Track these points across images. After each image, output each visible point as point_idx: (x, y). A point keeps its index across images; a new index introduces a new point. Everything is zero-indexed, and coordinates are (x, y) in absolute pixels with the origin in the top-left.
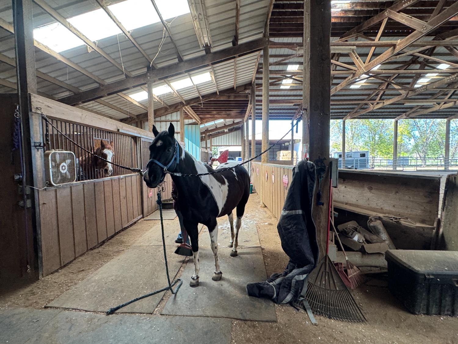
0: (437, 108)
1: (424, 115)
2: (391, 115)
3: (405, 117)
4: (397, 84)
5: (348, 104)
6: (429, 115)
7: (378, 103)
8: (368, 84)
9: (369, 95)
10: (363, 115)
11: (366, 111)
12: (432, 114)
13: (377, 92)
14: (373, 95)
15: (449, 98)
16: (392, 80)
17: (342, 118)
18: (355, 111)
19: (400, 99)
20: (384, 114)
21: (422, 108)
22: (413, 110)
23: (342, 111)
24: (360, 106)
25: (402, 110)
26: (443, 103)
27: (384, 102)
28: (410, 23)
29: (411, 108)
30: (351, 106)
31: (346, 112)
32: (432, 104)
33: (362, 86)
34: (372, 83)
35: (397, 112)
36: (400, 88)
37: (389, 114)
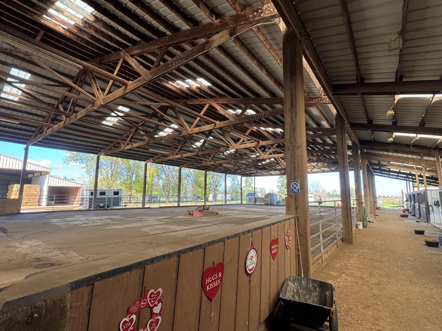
0: (171, 157)
1: (164, 162)
2: (141, 158)
3: (152, 161)
4: (143, 131)
5: (101, 140)
6: (167, 162)
7: (128, 144)
8: (119, 124)
9: (121, 135)
10: (115, 153)
11: (118, 149)
12: (169, 161)
13: (128, 133)
14: (125, 136)
15: (179, 151)
16: (140, 126)
17: (97, 154)
18: (109, 147)
19: (144, 144)
20: (136, 156)
21: (164, 156)
22: (158, 156)
23: (95, 145)
24: (113, 144)
25: (150, 155)
26: (175, 154)
27: (132, 144)
28: (138, 68)
29: (156, 154)
30: (105, 143)
31: (100, 148)
32: (168, 153)
33: (114, 124)
34: (123, 124)
35: (146, 156)
36: (144, 134)
37: (141, 157)
